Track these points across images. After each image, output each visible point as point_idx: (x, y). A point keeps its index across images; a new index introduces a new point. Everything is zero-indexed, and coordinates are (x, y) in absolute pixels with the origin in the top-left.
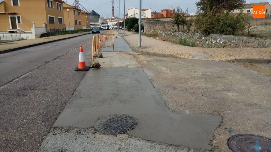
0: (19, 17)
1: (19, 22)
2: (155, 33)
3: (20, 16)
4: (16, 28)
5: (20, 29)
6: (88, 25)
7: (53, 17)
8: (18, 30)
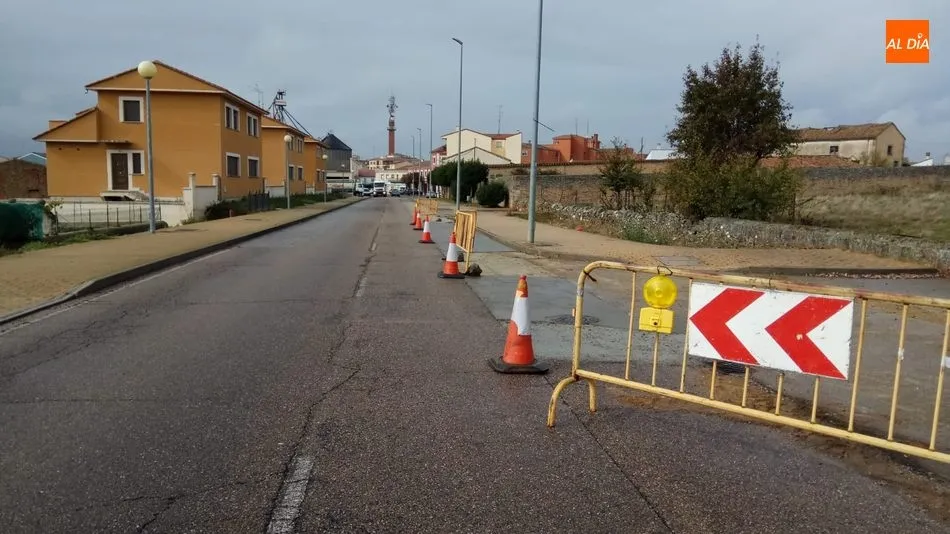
0: (139, 154)
1: (137, 169)
2: (545, 210)
3: (142, 153)
4: (127, 188)
5: (137, 189)
6: (321, 179)
7: (237, 158)
8: (133, 192)
